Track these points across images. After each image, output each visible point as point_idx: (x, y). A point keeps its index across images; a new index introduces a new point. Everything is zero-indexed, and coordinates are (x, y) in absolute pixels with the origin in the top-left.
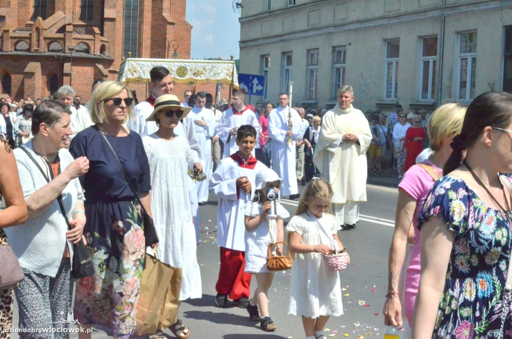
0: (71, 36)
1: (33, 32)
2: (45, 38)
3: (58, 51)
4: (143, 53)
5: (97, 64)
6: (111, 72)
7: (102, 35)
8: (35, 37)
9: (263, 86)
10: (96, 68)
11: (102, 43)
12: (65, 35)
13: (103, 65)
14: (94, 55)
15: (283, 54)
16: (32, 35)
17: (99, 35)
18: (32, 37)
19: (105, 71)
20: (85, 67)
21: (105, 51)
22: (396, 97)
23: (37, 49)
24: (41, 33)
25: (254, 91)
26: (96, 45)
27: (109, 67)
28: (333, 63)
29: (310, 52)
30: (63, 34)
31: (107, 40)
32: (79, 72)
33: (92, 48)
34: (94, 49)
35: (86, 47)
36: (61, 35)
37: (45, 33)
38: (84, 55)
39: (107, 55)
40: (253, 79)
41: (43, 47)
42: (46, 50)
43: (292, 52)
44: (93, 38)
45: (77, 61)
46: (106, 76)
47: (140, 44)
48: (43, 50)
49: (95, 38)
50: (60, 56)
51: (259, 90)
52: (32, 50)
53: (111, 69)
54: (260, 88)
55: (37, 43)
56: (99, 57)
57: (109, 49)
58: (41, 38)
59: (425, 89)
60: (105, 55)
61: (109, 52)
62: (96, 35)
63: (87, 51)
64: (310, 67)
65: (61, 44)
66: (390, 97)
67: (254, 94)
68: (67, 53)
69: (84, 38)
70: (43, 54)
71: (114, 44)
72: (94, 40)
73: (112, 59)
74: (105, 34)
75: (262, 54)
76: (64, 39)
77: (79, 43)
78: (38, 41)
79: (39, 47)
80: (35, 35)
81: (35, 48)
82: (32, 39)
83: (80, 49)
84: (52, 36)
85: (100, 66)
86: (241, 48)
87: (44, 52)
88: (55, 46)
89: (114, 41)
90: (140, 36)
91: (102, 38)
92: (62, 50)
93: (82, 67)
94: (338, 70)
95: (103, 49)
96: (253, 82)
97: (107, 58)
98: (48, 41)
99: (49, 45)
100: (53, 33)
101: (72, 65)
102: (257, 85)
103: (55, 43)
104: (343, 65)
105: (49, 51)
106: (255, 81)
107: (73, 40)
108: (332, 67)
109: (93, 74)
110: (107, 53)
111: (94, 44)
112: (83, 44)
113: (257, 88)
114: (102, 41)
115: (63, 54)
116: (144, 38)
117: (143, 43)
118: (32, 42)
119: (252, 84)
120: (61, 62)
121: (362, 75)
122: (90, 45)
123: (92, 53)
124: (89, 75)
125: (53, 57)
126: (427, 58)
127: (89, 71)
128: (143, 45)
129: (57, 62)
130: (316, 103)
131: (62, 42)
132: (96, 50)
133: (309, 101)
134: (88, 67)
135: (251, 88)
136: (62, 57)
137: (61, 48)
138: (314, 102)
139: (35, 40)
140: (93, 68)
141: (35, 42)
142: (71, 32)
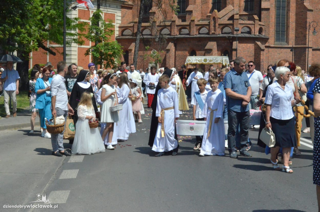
0: (238, 22)
1: (211, 20)
2: (219, 25)
3: (229, 33)
4: (290, 32)
5: (256, 42)
6: (266, 47)
7: (260, 20)
8: (212, 24)
10: (256, 44)
11: (260, 26)
12: (233, 22)
13: (261, 42)
14: (254, 35)
16: (211, 23)
17: (258, 21)
18: (211, 24)
19: (262, 47)
20: (247, 44)
21: (262, 32)
23: (214, 32)
24: (216, 21)
26: (256, 28)
27: (266, 43)
30: (232, 21)
31: (264, 24)
32: (244, 48)
33: (253, 30)
34: (255, 31)
35: (248, 30)
36: (231, 22)
37: (220, 21)
38: (247, 35)
39: (263, 35)
41: (218, 31)
42: (220, 33)
44: (254, 23)
45: (242, 40)
46: (263, 50)
47: (288, 27)
48: (218, 33)
49: (254, 22)
50: (230, 37)
52: (211, 33)
53: (267, 44)
55: (214, 28)
56: (258, 37)
57: (265, 31)
58: (217, 25)
60: (262, 35)
61: (265, 33)
62: (256, 21)
63: (249, 32)
65: (230, 28)
68: (235, 34)
69: (247, 23)
70: (218, 36)
71: (269, 27)
72: (254, 24)
73: (267, 37)
74: (262, 20)
76: (232, 25)
77: (243, 27)
78: (215, 26)
79: (215, 31)
80: (212, 23)
81: (212, 32)
82: (211, 26)
83: (244, 31)
84: (224, 23)
85: (259, 43)
87: (219, 34)
88: (227, 30)
89: (269, 25)
90: (287, 20)
91: (260, 23)
92: (231, 32)
93: (246, 44)
95: (261, 31)
97: (264, 37)
98: (221, 26)
99: (222, 29)
100: (225, 21)
101: (239, 43)
103: (226, 28)
105: (222, 33)
107: (239, 25)
109: (254, 49)
110: (263, 34)
111: (255, 28)
112: (246, 28)
114: (259, 25)
115: (232, 35)
116: (290, 21)
117: (290, 25)
118: (210, 28)
120: (231, 41)
122: (251, 28)
123: (253, 34)
124: (251, 49)
125: (225, 37)
127: (250, 47)
128: (290, 27)
129: (228, 41)
131: (231, 27)
132: (255, 32)
134: (250, 44)
136: (231, 37)
137: (231, 31)
139: (212, 26)
140: (254, 44)
141: (212, 27)
142: (238, 19)
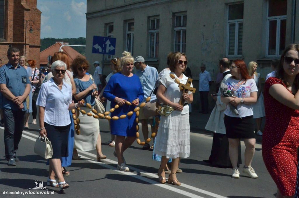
9: (114, 46)
15: (125, 21)
22: (239, 53)
25: (107, 51)
28: (174, 27)
29: (150, 18)
40: (106, 41)
43: (133, 19)
47: (6, 24)
51: (111, 50)
54: (112, 48)
59: (272, 46)
64: (151, 31)
66: (233, 54)
67: (107, 53)
75: (106, 23)
86: (88, 19)
94: (179, 32)
96: (106, 43)
102: (110, 46)
104: (183, 28)
106: (108, 43)
108: (173, 30)
113: (109, 48)
116: (8, 19)
117: (8, 23)
119: (106, 45)
121: (203, 35)
126: (273, 18)
130: (158, 61)
133: (150, 59)
135: (104, 48)
138: (156, 60)
